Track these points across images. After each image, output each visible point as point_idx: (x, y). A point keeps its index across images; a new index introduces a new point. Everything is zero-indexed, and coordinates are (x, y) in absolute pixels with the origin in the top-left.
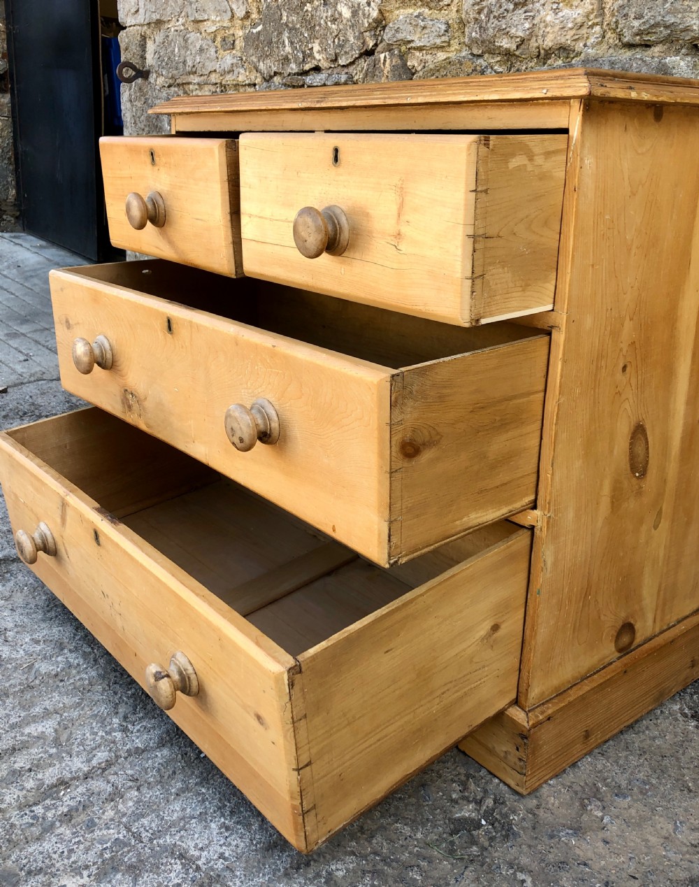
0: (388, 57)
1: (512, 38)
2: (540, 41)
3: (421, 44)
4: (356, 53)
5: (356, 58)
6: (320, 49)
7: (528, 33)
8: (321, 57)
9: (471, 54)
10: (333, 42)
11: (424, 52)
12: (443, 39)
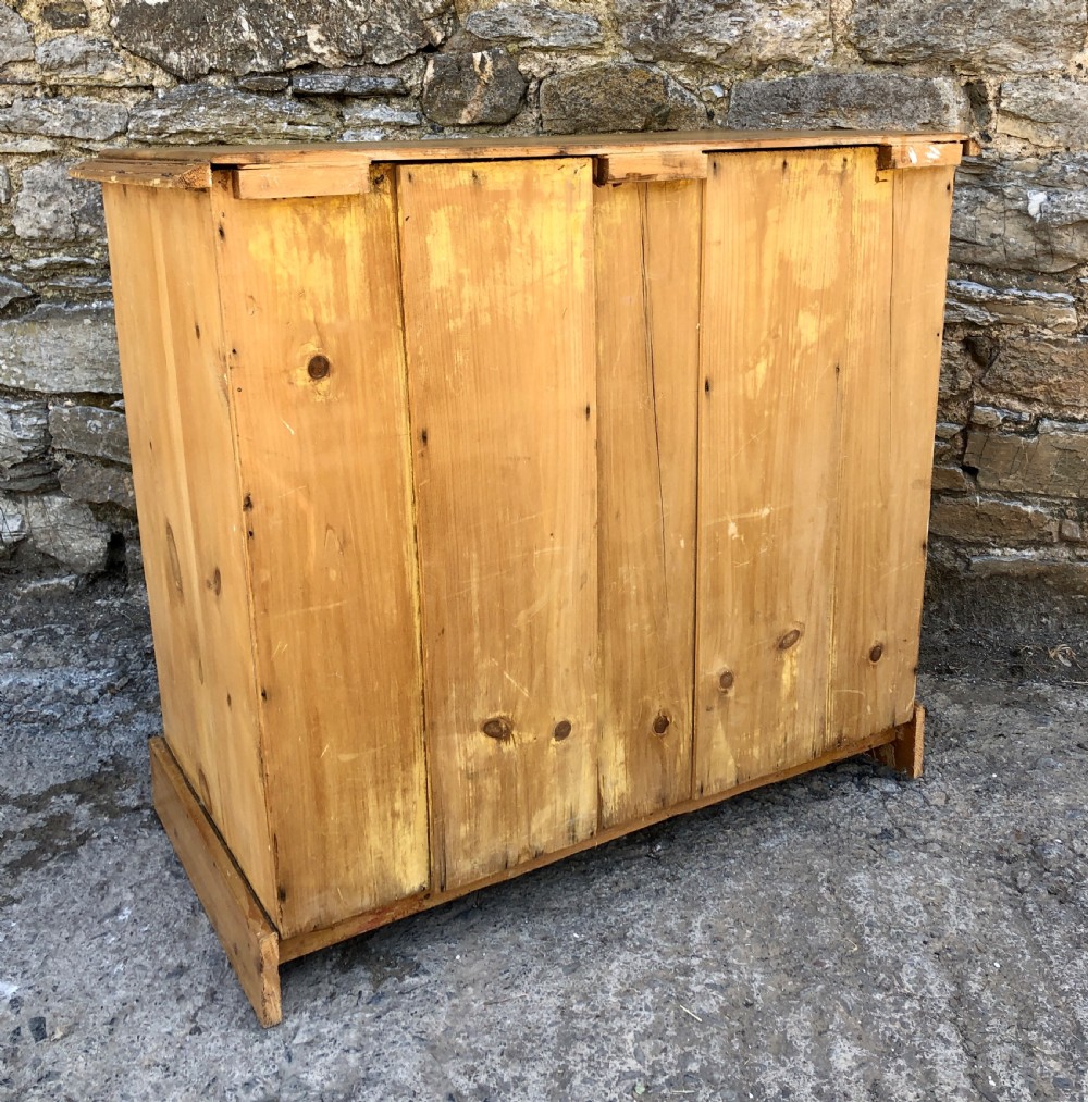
0: (488, 58)
2: (754, 51)
3: (551, 43)
4: (410, 48)
5: (410, 55)
6: (323, 38)
7: (736, 40)
8: (325, 50)
9: (636, 60)
10: (358, 30)
11: (553, 54)
12: (594, 39)
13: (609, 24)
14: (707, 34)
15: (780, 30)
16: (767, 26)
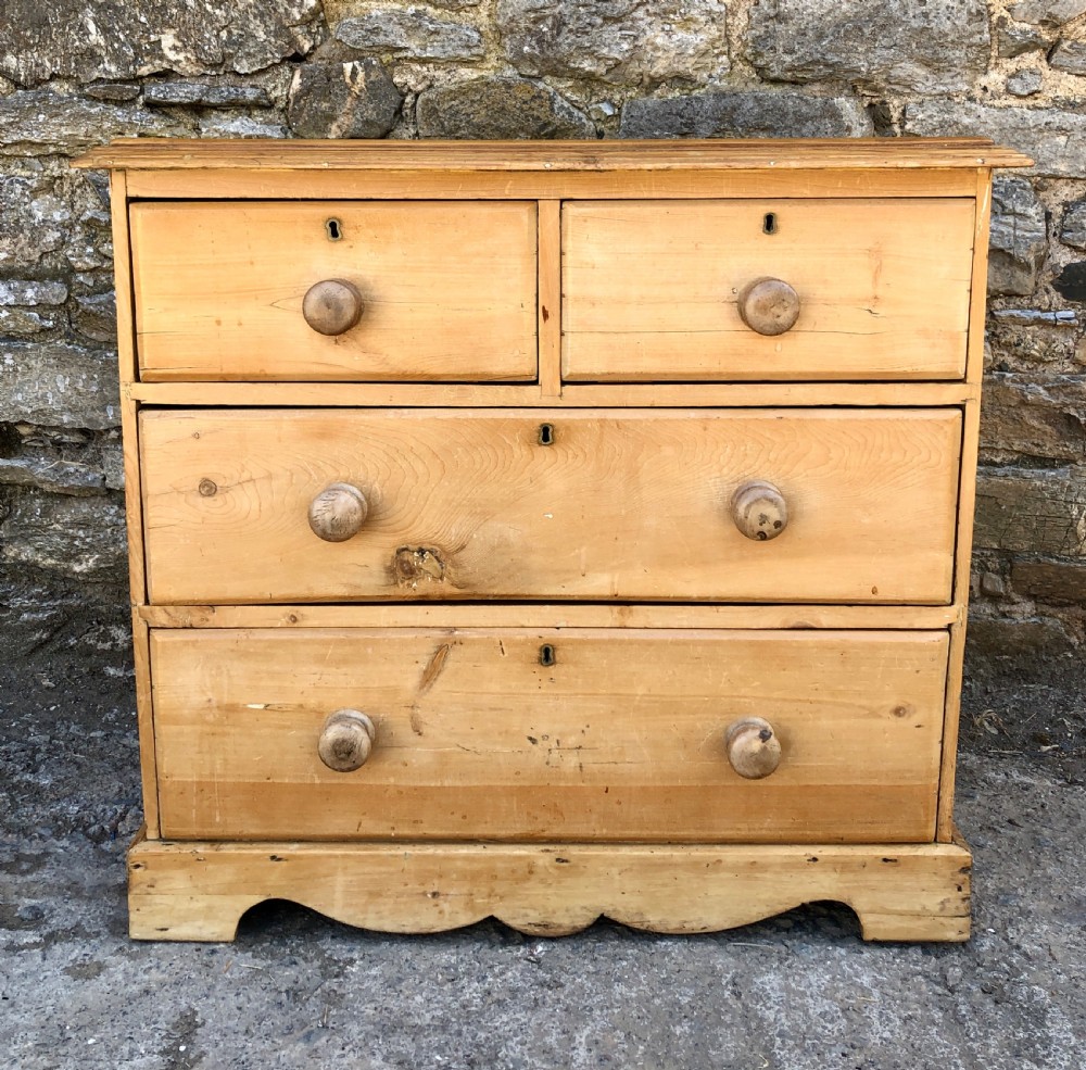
0: (360, 69)
1: (599, 59)
2: (645, 67)
3: (428, 55)
4: (274, 57)
5: (274, 64)
6: (179, 44)
7: (627, 55)
8: (181, 57)
9: (522, 75)
10: (218, 36)
11: (431, 66)
12: (475, 51)
13: (490, 35)
14: (596, 48)
15: (672, 46)
16: (659, 41)
